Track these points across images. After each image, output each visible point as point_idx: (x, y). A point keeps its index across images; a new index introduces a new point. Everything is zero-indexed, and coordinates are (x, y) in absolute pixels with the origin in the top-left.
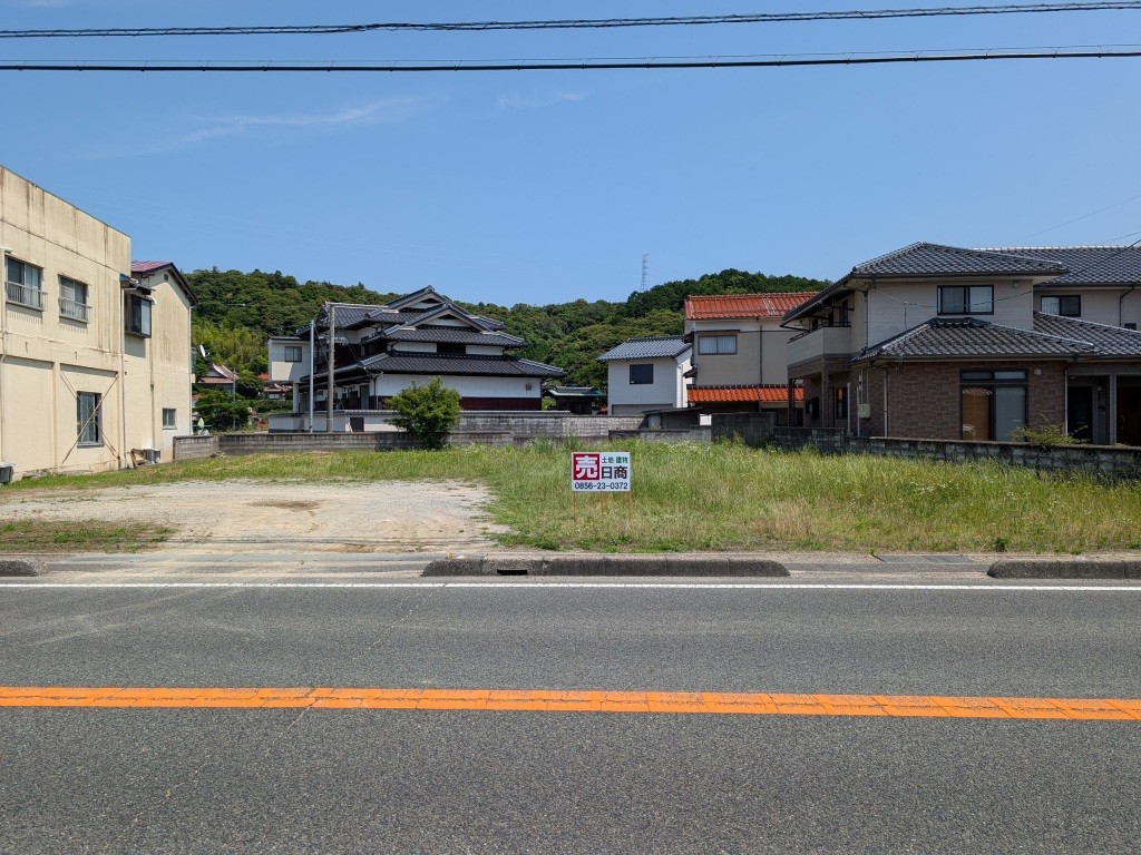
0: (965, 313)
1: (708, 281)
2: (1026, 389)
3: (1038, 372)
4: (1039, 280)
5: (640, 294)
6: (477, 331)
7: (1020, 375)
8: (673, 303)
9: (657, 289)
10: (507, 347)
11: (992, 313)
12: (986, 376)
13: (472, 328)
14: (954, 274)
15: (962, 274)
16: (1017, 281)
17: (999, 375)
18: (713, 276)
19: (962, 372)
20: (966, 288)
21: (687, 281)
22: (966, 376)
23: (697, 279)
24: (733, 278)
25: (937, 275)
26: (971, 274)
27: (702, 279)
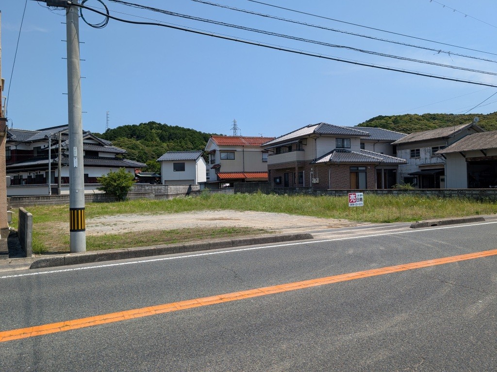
0: (343, 147)
1: (143, 126)
2: (366, 173)
3: (369, 167)
4: (362, 137)
5: (111, 130)
6: (103, 146)
7: (364, 168)
8: (128, 135)
9: (120, 128)
10: (117, 154)
11: (350, 148)
12: (356, 168)
13: (100, 144)
14: (341, 134)
15: (343, 135)
16: (356, 138)
17: (360, 168)
18: (145, 124)
19: (350, 167)
20: (343, 139)
21: (133, 125)
22: (351, 169)
23: (138, 125)
24: (154, 125)
25: (336, 134)
26: (345, 135)
27: (140, 125)
